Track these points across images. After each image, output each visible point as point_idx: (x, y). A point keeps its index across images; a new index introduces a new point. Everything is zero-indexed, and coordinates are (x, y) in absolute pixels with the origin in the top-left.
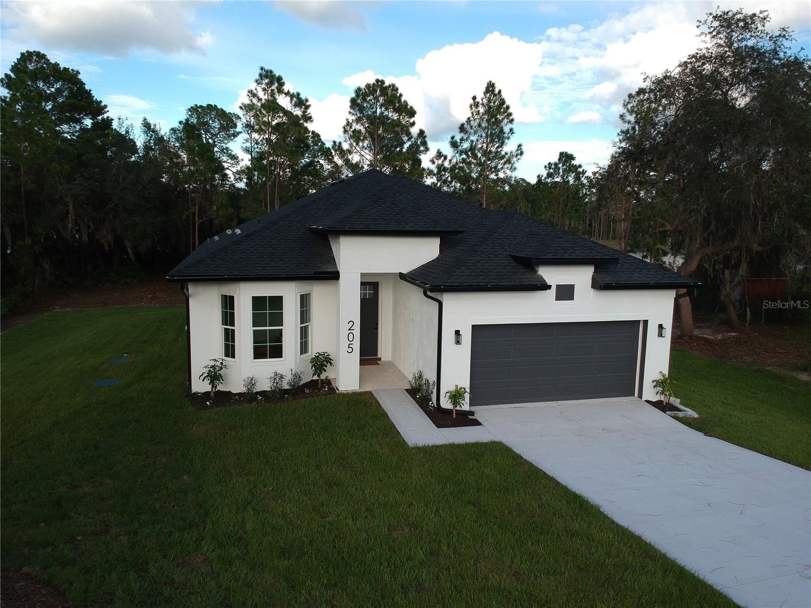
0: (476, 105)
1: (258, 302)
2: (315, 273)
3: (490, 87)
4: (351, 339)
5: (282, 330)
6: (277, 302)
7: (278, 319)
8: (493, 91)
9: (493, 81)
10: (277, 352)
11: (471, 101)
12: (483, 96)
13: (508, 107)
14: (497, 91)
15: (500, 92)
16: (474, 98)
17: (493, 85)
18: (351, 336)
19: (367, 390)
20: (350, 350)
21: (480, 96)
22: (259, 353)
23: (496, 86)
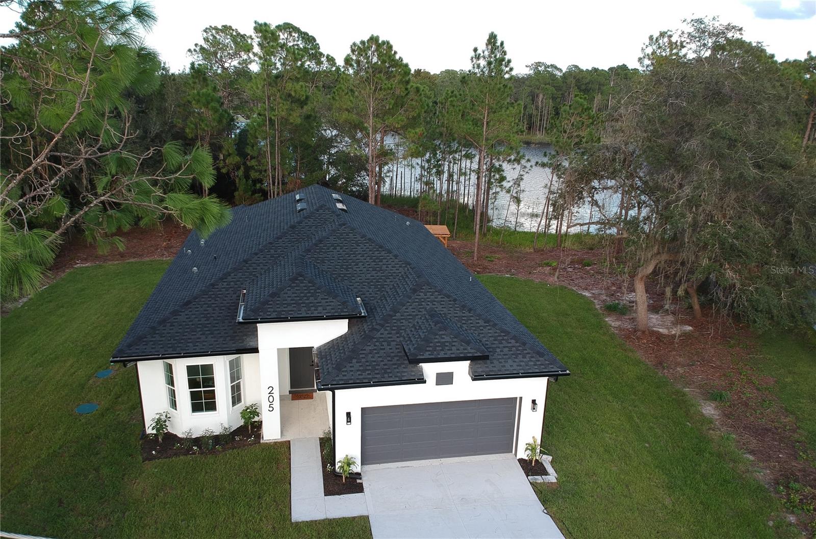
0: (478, 57)
3: (492, 38)
4: (271, 400)
5: (214, 389)
6: (208, 369)
7: (210, 382)
8: (495, 42)
9: (496, 33)
10: (212, 407)
11: (473, 54)
12: (484, 47)
13: (509, 61)
14: (498, 44)
15: (502, 44)
16: (475, 50)
17: (495, 36)
18: (271, 399)
19: (287, 439)
20: (271, 409)
21: (482, 47)
22: (196, 408)
23: (498, 38)
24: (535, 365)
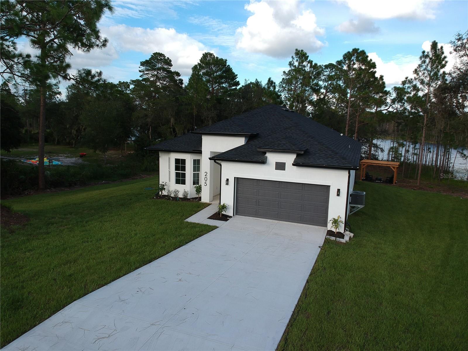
1: (177, 161)
2: (193, 150)
4: (206, 180)
5: (185, 173)
6: (184, 161)
7: (184, 169)
10: (184, 183)
18: (206, 178)
19: (211, 203)
20: (206, 185)
22: (178, 182)
24: (337, 163)
